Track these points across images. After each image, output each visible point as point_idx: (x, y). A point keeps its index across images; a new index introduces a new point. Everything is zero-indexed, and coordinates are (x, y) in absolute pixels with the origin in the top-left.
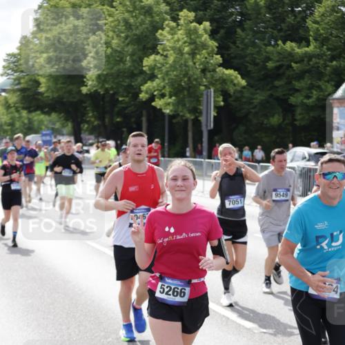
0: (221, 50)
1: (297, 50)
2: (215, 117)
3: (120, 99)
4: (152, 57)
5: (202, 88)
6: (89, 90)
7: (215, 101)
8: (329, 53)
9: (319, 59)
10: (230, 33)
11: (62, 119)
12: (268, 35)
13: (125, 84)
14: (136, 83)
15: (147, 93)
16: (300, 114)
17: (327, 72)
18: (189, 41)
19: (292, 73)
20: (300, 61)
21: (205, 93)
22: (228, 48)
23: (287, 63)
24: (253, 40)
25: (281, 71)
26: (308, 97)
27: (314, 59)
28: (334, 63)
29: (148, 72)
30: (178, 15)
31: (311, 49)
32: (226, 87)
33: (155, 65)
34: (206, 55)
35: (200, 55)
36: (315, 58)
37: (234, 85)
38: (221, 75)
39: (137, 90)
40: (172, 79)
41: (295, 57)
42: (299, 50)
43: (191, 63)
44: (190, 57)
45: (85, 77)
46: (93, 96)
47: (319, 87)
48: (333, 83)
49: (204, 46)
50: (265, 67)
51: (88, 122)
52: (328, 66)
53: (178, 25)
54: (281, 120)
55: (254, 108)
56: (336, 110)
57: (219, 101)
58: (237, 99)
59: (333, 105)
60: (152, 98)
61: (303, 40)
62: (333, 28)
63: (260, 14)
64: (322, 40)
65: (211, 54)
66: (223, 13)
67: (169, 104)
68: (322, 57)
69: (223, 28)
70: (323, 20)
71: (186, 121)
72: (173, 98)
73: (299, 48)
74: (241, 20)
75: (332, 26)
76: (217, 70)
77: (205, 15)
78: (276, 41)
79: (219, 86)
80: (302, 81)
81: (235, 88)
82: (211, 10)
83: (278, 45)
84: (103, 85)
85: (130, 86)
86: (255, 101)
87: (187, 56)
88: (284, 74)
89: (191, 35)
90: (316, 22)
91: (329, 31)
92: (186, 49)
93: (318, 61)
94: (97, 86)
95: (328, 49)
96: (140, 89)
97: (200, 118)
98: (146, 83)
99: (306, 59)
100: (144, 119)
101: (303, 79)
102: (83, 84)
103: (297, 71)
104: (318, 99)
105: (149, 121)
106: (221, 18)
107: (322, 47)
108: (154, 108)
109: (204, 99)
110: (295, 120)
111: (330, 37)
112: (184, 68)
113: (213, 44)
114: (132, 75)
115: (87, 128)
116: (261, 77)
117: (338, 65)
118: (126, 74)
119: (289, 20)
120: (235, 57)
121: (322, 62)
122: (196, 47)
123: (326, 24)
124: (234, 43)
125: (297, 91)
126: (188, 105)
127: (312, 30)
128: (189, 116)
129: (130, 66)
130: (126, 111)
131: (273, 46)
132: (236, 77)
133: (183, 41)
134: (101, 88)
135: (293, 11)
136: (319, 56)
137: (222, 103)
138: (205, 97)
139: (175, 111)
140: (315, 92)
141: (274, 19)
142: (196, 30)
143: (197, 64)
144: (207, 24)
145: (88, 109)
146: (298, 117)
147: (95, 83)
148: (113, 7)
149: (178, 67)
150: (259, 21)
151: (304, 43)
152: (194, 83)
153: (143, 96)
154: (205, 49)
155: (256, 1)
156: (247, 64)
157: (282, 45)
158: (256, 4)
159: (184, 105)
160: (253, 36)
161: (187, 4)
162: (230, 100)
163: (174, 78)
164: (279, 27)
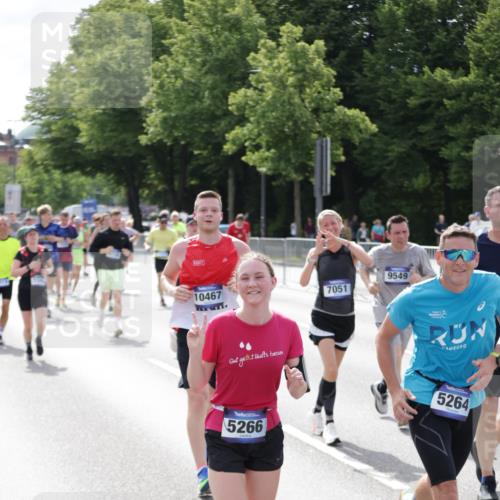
0: (341, 81)
1: (452, 81)
2: (332, 177)
3: (196, 152)
4: (242, 91)
5: (314, 136)
6: (150, 140)
7: (332, 155)
8: (497, 84)
9: (483, 93)
10: (355, 57)
11: (112, 181)
12: (408, 59)
13: (203, 131)
14: (218, 129)
15: (233, 142)
16: (456, 173)
17: (494, 112)
18: (294, 67)
19: (444, 113)
20: (456, 96)
21: (318, 142)
22: (351, 78)
23: (436, 100)
24: (386, 65)
25: (428, 111)
26: (467, 149)
27: (475, 94)
29: (236, 113)
30: (278, 31)
31: (471, 78)
32: (349, 134)
33: (247, 104)
34: (320, 89)
35: (309, 87)
36: (477, 91)
37: (360, 131)
38: (341, 117)
39: (220, 139)
40: (271, 123)
41: (448, 91)
42: (454, 81)
43: (297, 100)
44: (297, 91)
45: (145, 122)
46: (156, 148)
49: (316, 75)
50: (405, 106)
51: (149, 186)
52: (495, 103)
53: (278, 45)
54: (429, 182)
57: (339, 155)
58: (365, 152)
60: (242, 151)
61: (459, 66)
63: (396, 28)
64: (487, 66)
65: (327, 86)
66: (344, 28)
67: (266, 159)
68: (487, 90)
69: (344, 49)
71: (291, 184)
72: (273, 151)
73: (453, 77)
74: (369, 37)
76: (336, 110)
77: (317, 30)
78: (420, 67)
79: (338, 133)
80: (458, 125)
81: (361, 136)
82: (326, 23)
83: (423, 73)
84: (171, 132)
85: (209, 134)
86: (390, 154)
87: (292, 89)
88: (432, 115)
89: (297, 60)
90: (477, 40)
91: (498, 52)
92: (291, 80)
94: (163, 134)
95: (496, 79)
96: (224, 138)
97: (312, 180)
98: (233, 129)
99: (464, 94)
100: (230, 182)
101: (460, 122)
102: (142, 131)
103: (451, 111)
105: (238, 184)
106: (340, 34)
107: (488, 75)
108: (245, 165)
109: (316, 153)
110: (449, 181)
111: (499, 61)
112: (288, 107)
113: (330, 72)
114: (213, 118)
115: (148, 195)
116: (400, 119)
118: (203, 117)
119: (438, 36)
120: (361, 91)
121: (487, 97)
122: (305, 77)
123: (493, 42)
124: (360, 70)
125: (452, 139)
126: (293, 161)
127: (473, 51)
128: (296, 177)
129: (210, 105)
130: (205, 171)
131: (417, 75)
132: (364, 120)
133: (286, 68)
135: (444, 23)
136: (482, 89)
137: (343, 158)
138: (318, 148)
139: (275, 170)
141: (417, 35)
142: (304, 52)
143: (307, 101)
144: (320, 43)
145: (149, 167)
146: (452, 177)
147: (159, 129)
148: (183, 19)
149: (278, 105)
150: (396, 39)
151: (461, 70)
152: (303, 128)
153: (229, 148)
154: (318, 80)
155: (390, 10)
156: (379, 101)
157: (429, 72)
158: (392, 13)
159: (288, 160)
160: (387, 60)
161: (291, 14)
162: (355, 153)
163: (273, 121)
164: (425, 47)
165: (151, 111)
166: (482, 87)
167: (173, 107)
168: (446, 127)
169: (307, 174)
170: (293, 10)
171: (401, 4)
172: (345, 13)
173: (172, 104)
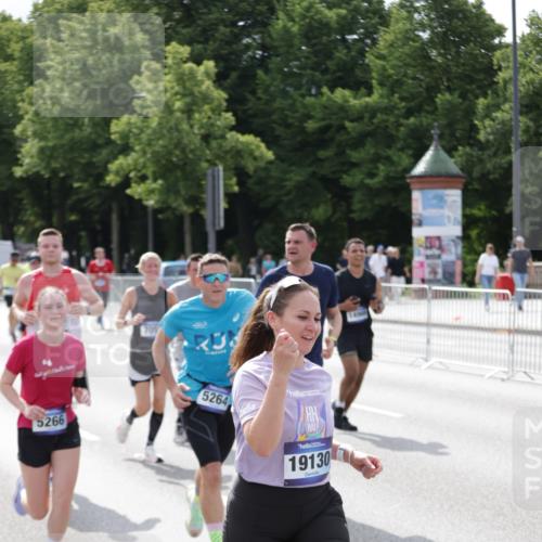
0: (233, 104)
1: (353, 102)
2: (226, 211)
3: (76, 185)
4: (125, 118)
5: (204, 165)
6: (26, 172)
7: (225, 185)
8: (403, 104)
9: (386, 114)
10: (247, 77)
12: (305, 79)
13: (83, 161)
14: (100, 159)
15: (117, 173)
16: (360, 202)
17: (401, 135)
18: (181, 90)
19: (344, 137)
20: (358, 119)
21: (209, 172)
22: (243, 101)
23: (337, 123)
24: (282, 87)
25: (330, 134)
26: (372, 175)
27: (379, 115)
28: (412, 120)
29: (119, 142)
30: (164, 51)
31: (373, 99)
32: (243, 162)
33: (130, 131)
34: (210, 114)
35: (200, 112)
36: (381, 113)
37: (255, 159)
38: (233, 144)
39: (100, 170)
40: (158, 152)
41: (350, 113)
42: (356, 102)
43: (185, 126)
44: (185, 116)
45: (19, 152)
46: (32, 181)
47: (388, 159)
48: (410, 152)
49: (206, 98)
50: (303, 130)
51: (25, 223)
52: (401, 125)
53: (164, 66)
54: (330, 213)
55: (287, 194)
56: (416, 195)
57: (231, 186)
58: (261, 182)
59: (412, 186)
60: (126, 182)
61: (360, 85)
62: (407, 65)
63: (291, 46)
64: (392, 85)
65: (217, 111)
66: (234, 46)
67: (152, 191)
68: (392, 111)
69: (234, 69)
71: (180, 218)
72: (160, 182)
73: (355, 98)
74: (262, 56)
75: (408, 60)
76: (228, 136)
77: (205, 49)
78: (319, 87)
79: (230, 162)
80: (361, 149)
82: (215, 42)
83: (322, 94)
84: (48, 163)
85: (90, 164)
86: (288, 183)
87: (178, 114)
88: (332, 139)
89: (184, 82)
90: (381, 57)
91: (402, 70)
92: (178, 104)
93: (385, 117)
94: (39, 165)
95: (402, 99)
96: (106, 168)
97: (203, 212)
98: (115, 158)
99: (367, 115)
100: (114, 217)
101: (364, 146)
102: (16, 162)
103: (353, 134)
104: (388, 178)
105: (122, 218)
106: (231, 53)
107: (393, 95)
108: (130, 198)
109: (207, 183)
110: (352, 211)
111: (405, 79)
112: (176, 134)
113: (220, 95)
114: (95, 147)
115: (24, 233)
116: (298, 145)
117: (417, 123)
118: (84, 146)
119: (338, 54)
120: (255, 116)
121: (392, 119)
122: (193, 102)
123: (397, 58)
124: (253, 92)
125: (354, 165)
126: (183, 192)
127: (375, 69)
128: (187, 209)
129: (91, 133)
130: (86, 205)
131: (315, 96)
132: (258, 147)
133: (173, 91)
134: (45, 168)
135: (344, 40)
136: (388, 110)
137: (236, 189)
138: (210, 178)
139: (163, 202)
140: (382, 167)
141: (316, 53)
142: (192, 74)
143: (196, 127)
144: (210, 65)
145: (25, 202)
146: (356, 206)
147: (36, 160)
149: (165, 131)
150: (291, 57)
151: (363, 90)
152: (190, 156)
153: (111, 179)
154: (208, 104)
155: (285, 27)
156: (274, 125)
157: (329, 93)
158: (286, 30)
159: (177, 193)
160: (283, 81)
161: (177, 33)
162: (250, 182)
163: (160, 149)
164: (324, 66)
165: (26, 141)
166: (386, 108)
167: (50, 136)
168: (348, 152)
169: (198, 207)
170: (179, 29)
171: (297, 19)
172: (236, 30)
173: (49, 133)
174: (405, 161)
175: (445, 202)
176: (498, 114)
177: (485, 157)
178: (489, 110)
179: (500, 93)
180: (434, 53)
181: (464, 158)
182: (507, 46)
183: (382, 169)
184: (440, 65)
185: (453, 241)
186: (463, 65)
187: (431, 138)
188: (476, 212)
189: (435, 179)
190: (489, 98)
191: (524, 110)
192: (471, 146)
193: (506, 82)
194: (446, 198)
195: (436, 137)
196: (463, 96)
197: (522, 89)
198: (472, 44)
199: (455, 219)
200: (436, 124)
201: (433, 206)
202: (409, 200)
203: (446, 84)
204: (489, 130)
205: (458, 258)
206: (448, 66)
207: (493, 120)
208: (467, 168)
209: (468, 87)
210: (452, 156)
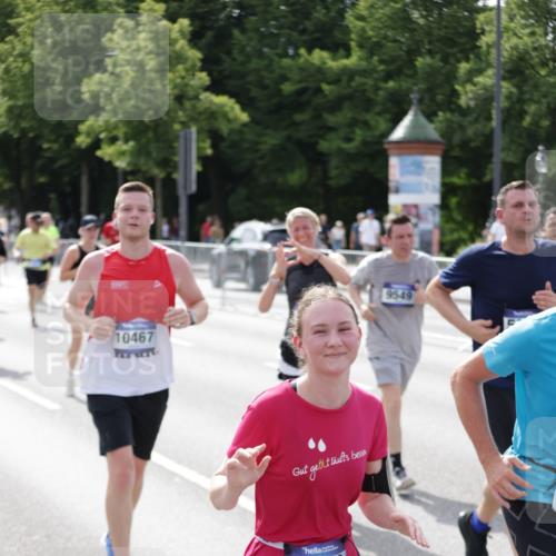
0: (206, 64)
1: (332, 64)
2: (199, 174)
3: (45, 146)
5: (177, 127)
7: (199, 149)
8: (382, 67)
9: (365, 77)
10: (223, 37)
12: (283, 40)
15: (88, 134)
16: (337, 168)
17: (379, 99)
19: (322, 100)
20: (336, 81)
21: (182, 134)
22: (218, 61)
23: (314, 85)
24: (258, 47)
25: (305, 98)
26: (349, 140)
27: (358, 79)
28: (391, 84)
30: (138, 8)
31: (353, 60)
32: (217, 125)
34: (183, 74)
35: (173, 72)
36: (360, 76)
37: (229, 121)
38: (207, 105)
39: (72, 131)
41: (327, 75)
42: (334, 64)
47: (366, 124)
48: (388, 116)
49: (180, 58)
50: (279, 92)
52: (378, 89)
54: (306, 177)
55: (262, 158)
56: (394, 161)
57: (205, 149)
58: (234, 145)
59: (390, 152)
60: (97, 144)
61: (339, 47)
62: (388, 27)
63: (271, 4)
64: (372, 48)
66: (211, 5)
67: (122, 154)
68: (371, 74)
69: (211, 28)
70: (372, 15)
72: (131, 143)
73: (334, 59)
74: (240, 15)
75: (388, 23)
76: (202, 96)
77: (181, 7)
78: (296, 48)
79: (204, 124)
80: (338, 113)
81: (230, 126)
83: (299, 56)
84: (17, 123)
85: (61, 124)
86: (262, 147)
88: (309, 103)
90: (361, 18)
91: (383, 32)
94: (8, 125)
95: (381, 62)
96: (76, 129)
97: (175, 176)
98: (87, 119)
99: (345, 78)
100: (84, 180)
101: (341, 110)
103: (331, 97)
104: (365, 143)
105: (92, 181)
106: (206, 12)
107: (371, 58)
108: (100, 160)
109: (180, 145)
110: (330, 178)
111: (384, 42)
113: (195, 55)
116: (272, 107)
117: (397, 87)
119: (316, 15)
120: (230, 77)
121: (370, 82)
123: (377, 20)
124: (229, 53)
125: (331, 129)
126: (154, 155)
127: (353, 29)
128: (159, 173)
130: (56, 166)
131: (293, 57)
132: (232, 108)
134: (14, 128)
136: (364, 73)
137: (209, 152)
138: (182, 141)
139: (136, 165)
140: (358, 132)
141: (294, 13)
144: (184, 22)
146: (333, 173)
147: (4, 119)
150: (269, 17)
151: (342, 52)
152: (164, 117)
153: (82, 141)
154: (183, 63)
156: (250, 87)
157: (306, 55)
159: (148, 154)
160: (260, 41)
162: (223, 145)
164: (301, 27)
166: (365, 71)
167: (20, 95)
168: (325, 116)
169: (169, 170)
173: (19, 91)
174: (383, 125)
175: (423, 168)
176: (480, 79)
177: (466, 123)
178: (471, 74)
179: (483, 58)
180: (415, 15)
181: (444, 124)
182: (491, 9)
183: (359, 134)
184: (421, 27)
185: (431, 209)
186: (446, 27)
187: (410, 104)
188: (456, 180)
189: (413, 145)
190: (472, 62)
191: (507, 75)
192: (452, 111)
193: (489, 46)
194: (424, 165)
195: (415, 101)
196: (445, 60)
197: (505, 54)
198: (455, 7)
199: (434, 187)
200: (415, 88)
201: (411, 173)
202: (385, 166)
203: (427, 47)
204: (470, 95)
205: (436, 227)
206: (430, 28)
207: (475, 85)
208: (447, 134)
209: (450, 51)
210: (431, 121)
